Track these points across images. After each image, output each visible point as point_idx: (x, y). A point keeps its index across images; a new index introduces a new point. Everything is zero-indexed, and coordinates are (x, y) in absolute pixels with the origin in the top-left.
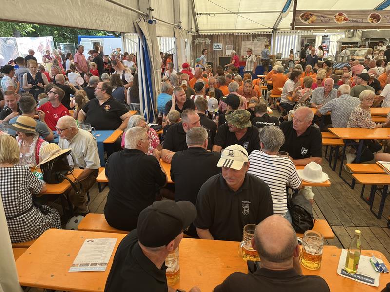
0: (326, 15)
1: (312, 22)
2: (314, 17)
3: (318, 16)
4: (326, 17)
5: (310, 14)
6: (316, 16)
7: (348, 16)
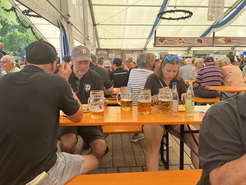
1: (165, 43)
2: (166, 40)
4: (173, 41)
5: (164, 39)
6: (167, 40)
7: (185, 40)
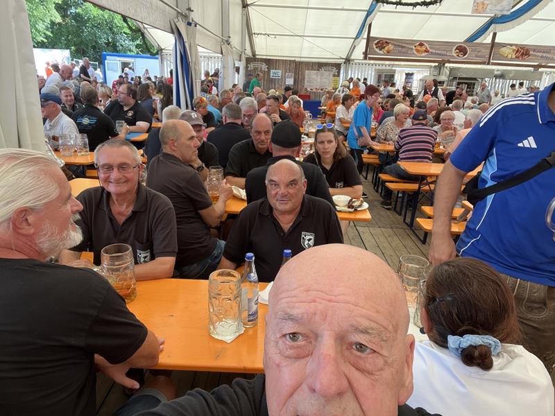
0: (404, 45)
1: (388, 52)
2: (390, 45)
3: (395, 45)
4: (404, 47)
5: (386, 42)
6: (393, 44)
7: (430, 47)
